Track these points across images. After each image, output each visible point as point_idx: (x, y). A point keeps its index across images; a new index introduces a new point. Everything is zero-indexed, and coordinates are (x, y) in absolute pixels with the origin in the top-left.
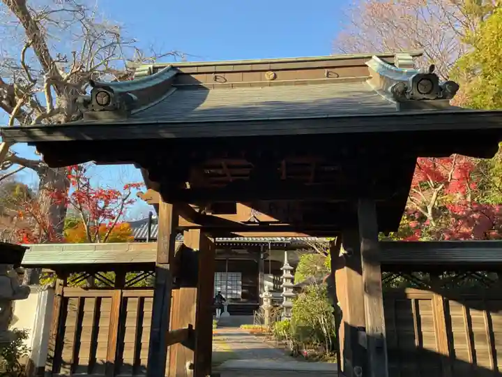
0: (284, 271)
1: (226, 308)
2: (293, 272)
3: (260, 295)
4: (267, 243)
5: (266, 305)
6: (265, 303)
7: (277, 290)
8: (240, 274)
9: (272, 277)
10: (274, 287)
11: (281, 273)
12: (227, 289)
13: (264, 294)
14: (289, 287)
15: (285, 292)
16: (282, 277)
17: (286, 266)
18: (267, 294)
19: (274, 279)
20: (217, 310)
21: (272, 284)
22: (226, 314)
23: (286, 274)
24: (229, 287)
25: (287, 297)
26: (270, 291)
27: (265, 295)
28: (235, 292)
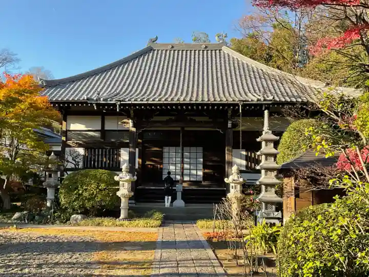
0: (263, 143)
1: (179, 195)
2: (276, 144)
3: (226, 180)
4: (237, 105)
5: (234, 193)
6: (232, 191)
7: (251, 168)
8: (200, 149)
9: (244, 153)
10: (247, 167)
11: (258, 146)
12: (183, 169)
13: (231, 178)
14: (272, 170)
15: (264, 178)
16: (258, 153)
17: (267, 133)
18: (236, 178)
19: (247, 156)
20: (166, 197)
21: (244, 162)
22: (180, 203)
23: (267, 148)
24: (186, 166)
25: (267, 185)
26: (241, 172)
27: (233, 178)
28: (194, 172)
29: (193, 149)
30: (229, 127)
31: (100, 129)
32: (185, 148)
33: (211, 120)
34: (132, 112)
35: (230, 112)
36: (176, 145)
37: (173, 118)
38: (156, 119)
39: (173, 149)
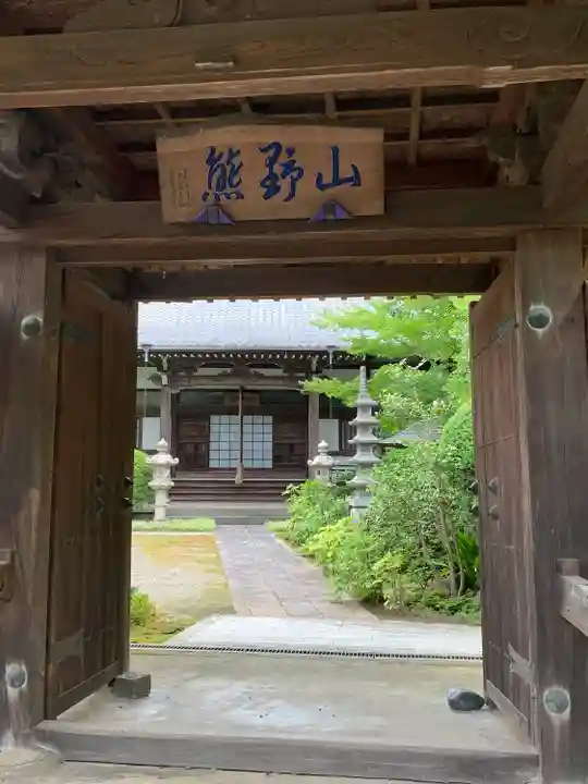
4: (326, 352)
16: (351, 423)
24: (247, 445)
29: (258, 419)
32: (245, 417)
33: (286, 375)
34: (165, 361)
35: (314, 362)
36: (232, 411)
37: (229, 370)
38: (201, 371)
39: (225, 418)
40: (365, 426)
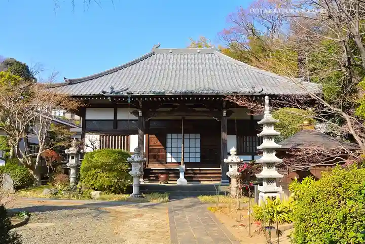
1: (182, 174)
5: (232, 172)
6: (231, 169)
8: (198, 136)
13: (229, 159)
16: (260, 135)
29: (192, 135)
30: (224, 115)
31: (113, 119)
32: (185, 134)
33: (208, 110)
34: (140, 103)
36: (178, 132)
38: (161, 109)
39: (174, 135)
40: (269, 137)
